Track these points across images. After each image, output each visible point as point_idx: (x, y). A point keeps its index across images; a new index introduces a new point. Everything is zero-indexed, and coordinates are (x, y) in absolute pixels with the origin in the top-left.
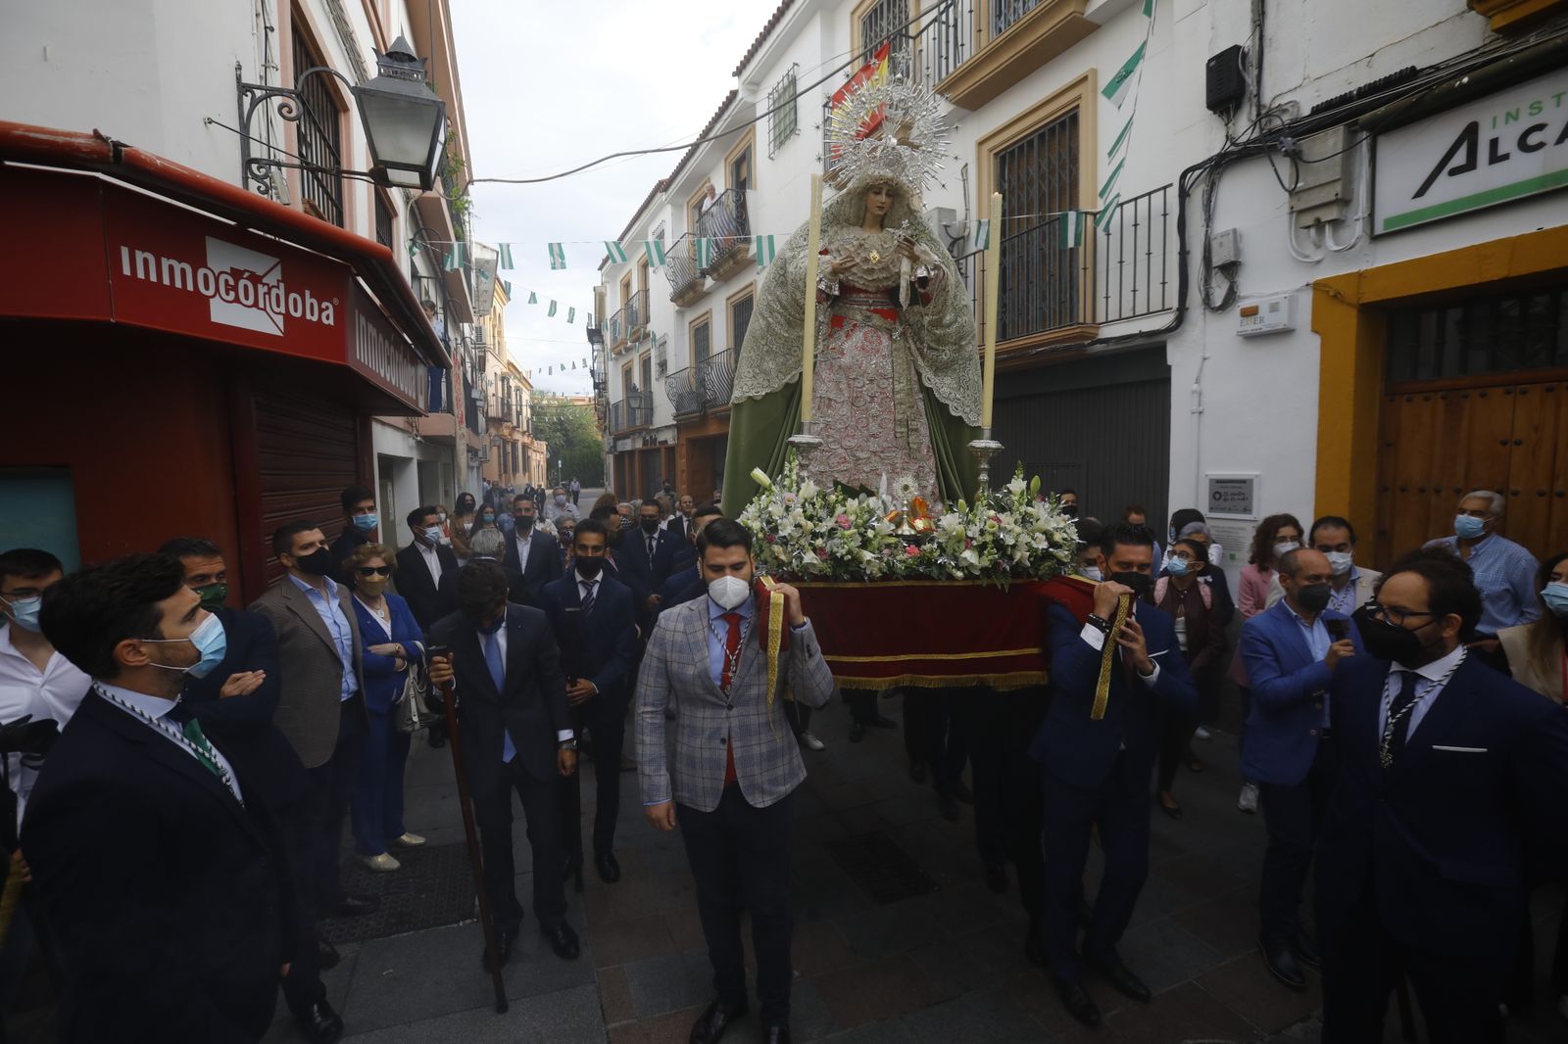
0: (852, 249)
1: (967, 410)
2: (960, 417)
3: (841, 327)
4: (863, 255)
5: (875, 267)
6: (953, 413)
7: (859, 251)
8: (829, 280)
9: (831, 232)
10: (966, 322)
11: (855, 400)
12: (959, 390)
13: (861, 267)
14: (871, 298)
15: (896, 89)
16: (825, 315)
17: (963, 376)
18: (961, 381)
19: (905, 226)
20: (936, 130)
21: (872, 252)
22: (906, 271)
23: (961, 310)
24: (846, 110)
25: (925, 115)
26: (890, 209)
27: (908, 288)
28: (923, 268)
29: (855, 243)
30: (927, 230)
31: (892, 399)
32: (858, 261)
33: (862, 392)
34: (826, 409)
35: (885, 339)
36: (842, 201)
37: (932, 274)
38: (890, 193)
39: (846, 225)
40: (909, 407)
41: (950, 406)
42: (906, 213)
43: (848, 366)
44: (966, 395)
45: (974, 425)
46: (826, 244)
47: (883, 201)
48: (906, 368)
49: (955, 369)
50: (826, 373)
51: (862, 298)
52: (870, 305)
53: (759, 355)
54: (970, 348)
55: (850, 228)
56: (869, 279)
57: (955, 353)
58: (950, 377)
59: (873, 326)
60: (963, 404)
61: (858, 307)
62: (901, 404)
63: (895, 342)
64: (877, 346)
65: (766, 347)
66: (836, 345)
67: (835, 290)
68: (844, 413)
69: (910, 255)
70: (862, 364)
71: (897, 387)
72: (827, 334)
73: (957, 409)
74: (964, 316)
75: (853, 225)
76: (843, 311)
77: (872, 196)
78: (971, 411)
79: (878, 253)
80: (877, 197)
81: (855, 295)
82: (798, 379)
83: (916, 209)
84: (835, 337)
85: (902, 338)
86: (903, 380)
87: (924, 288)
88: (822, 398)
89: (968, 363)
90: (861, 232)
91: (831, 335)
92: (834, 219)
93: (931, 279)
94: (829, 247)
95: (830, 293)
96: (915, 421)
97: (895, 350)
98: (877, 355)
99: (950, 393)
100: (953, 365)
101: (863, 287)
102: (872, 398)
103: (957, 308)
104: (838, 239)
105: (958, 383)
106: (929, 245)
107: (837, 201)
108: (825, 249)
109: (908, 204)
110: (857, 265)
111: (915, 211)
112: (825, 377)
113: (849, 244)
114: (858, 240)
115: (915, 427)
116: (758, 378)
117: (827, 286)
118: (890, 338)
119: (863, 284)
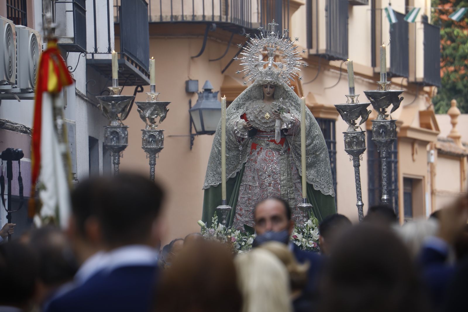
0: (257, 113)
1: (323, 187)
2: (319, 190)
3: (256, 149)
4: (262, 116)
5: (268, 121)
6: (315, 189)
7: (260, 114)
8: (242, 132)
9: (247, 104)
10: (317, 143)
11: (261, 185)
12: (318, 177)
13: (261, 121)
14: (269, 135)
15: (272, 39)
16: (249, 143)
17: (319, 169)
18: (319, 172)
19: (281, 101)
20: (294, 54)
21: (266, 114)
22: (277, 126)
23: (315, 137)
24: (249, 50)
25: (287, 48)
26: (275, 92)
27: (279, 133)
28: (285, 124)
29: (258, 110)
30: (295, 99)
31: (279, 184)
32: (259, 118)
33: (264, 182)
34: (248, 190)
35: (276, 154)
36: (251, 90)
37: (290, 126)
38: (272, 87)
39: (255, 99)
40: (289, 187)
41: (314, 185)
42: (283, 92)
43: (258, 169)
44: (321, 179)
45: (327, 194)
46: (245, 110)
47: (269, 91)
48: (287, 168)
49: (316, 166)
50: (249, 172)
51: (265, 135)
52: (269, 138)
53: (215, 165)
54: (322, 155)
55: (258, 101)
56: (266, 127)
57: (314, 159)
58: (314, 170)
59: (270, 148)
60: (320, 184)
61: (263, 139)
62: (284, 186)
63: (281, 155)
64: (272, 158)
65: (218, 161)
66: (253, 158)
67: (245, 136)
68: (257, 192)
69: (279, 118)
70: (265, 167)
71: (282, 178)
72: (249, 153)
73: (317, 187)
74: (317, 140)
75: (259, 99)
76: (257, 141)
77: (264, 88)
78: (325, 187)
79: (269, 114)
80: (266, 89)
81: (261, 133)
82: (236, 175)
83: (289, 90)
84: (253, 154)
85: (286, 153)
86: (286, 174)
87: (287, 133)
88: (247, 185)
89: (321, 163)
90: (262, 103)
91: (251, 153)
92: (248, 98)
93: (290, 129)
94: (247, 112)
95: (243, 137)
96: (293, 194)
97: (282, 159)
98: (272, 163)
99: (313, 179)
100: (314, 164)
101: (264, 130)
102: (270, 184)
103: (312, 136)
104: (251, 107)
105: (317, 173)
106: (296, 107)
107: (249, 90)
108: (245, 113)
109: (284, 89)
110: (259, 120)
111: (288, 91)
112: (248, 174)
113: (255, 110)
114: (261, 108)
115: (293, 197)
116: (215, 176)
117: (241, 134)
118: (279, 154)
119: (264, 129)
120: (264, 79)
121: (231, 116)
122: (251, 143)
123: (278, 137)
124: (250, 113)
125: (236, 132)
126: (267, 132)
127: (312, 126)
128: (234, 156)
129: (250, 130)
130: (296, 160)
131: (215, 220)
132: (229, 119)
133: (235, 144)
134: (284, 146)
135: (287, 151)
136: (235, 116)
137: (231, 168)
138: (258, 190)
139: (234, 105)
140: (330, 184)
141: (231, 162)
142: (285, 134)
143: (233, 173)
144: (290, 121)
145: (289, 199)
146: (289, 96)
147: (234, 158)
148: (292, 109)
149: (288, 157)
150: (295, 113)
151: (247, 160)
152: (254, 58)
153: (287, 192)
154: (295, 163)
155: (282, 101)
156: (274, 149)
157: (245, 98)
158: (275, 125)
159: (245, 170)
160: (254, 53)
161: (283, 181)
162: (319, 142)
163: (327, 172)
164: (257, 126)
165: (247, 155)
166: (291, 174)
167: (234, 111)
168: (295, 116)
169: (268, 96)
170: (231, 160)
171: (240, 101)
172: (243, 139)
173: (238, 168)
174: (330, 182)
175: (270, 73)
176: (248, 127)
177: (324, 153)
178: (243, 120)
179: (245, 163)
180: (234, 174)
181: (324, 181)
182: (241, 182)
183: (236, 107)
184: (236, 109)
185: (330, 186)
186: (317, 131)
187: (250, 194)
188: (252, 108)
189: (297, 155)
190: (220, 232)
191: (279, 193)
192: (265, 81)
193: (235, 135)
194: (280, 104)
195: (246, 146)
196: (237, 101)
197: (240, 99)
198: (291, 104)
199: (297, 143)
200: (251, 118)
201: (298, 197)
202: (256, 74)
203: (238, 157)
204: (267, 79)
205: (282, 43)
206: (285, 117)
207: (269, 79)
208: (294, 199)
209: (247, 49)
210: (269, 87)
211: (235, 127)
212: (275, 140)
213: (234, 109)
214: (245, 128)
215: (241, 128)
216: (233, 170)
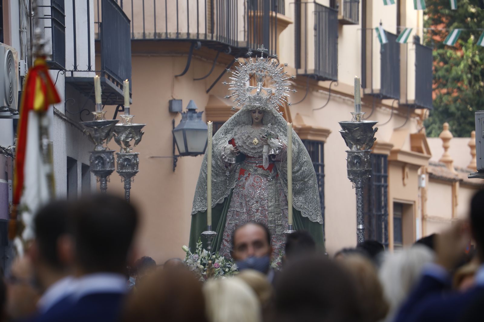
0: (245, 139)
1: (311, 213)
2: (307, 217)
3: (244, 175)
4: (250, 141)
5: (256, 147)
6: (303, 216)
7: (248, 139)
8: (229, 157)
9: (236, 129)
10: (306, 169)
11: (249, 212)
12: (306, 203)
13: (249, 146)
14: (257, 160)
15: (261, 64)
16: (237, 169)
17: (308, 196)
18: (307, 199)
19: (269, 126)
20: (283, 79)
21: (254, 139)
22: (265, 152)
23: (303, 163)
24: (238, 75)
25: (276, 73)
26: (264, 117)
27: (267, 159)
28: (272, 150)
29: (246, 135)
30: (284, 125)
31: (267, 210)
32: (247, 144)
33: (252, 208)
34: (235, 216)
35: (264, 180)
36: (240, 115)
37: (277, 152)
38: (260, 112)
39: (244, 125)
40: (277, 214)
41: (302, 212)
42: (272, 118)
43: (246, 194)
44: (309, 206)
45: (315, 221)
46: (233, 136)
47: (257, 116)
48: (275, 194)
49: (304, 193)
50: (236, 198)
51: (253, 160)
52: (257, 164)
53: (203, 190)
54: (311, 182)
55: (246, 126)
56: (254, 152)
57: (302, 185)
58: (302, 197)
59: (258, 174)
60: (308, 211)
61: (251, 165)
62: (271, 213)
63: (269, 181)
64: (260, 184)
65: (206, 186)
66: (241, 184)
67: (233, 161)
68: (244, 218)
69: (267, 144)
70: (252, 193)
71: (270, 204)
72: (237, 178)
73: (305, 214)
74: (305, 166)
75: (247, 124)
76: (245, 167)
77: (252, 113)
78: (313, 214)
79: (257, 139)
80: (254, 115)
81: (249, 159)
82: (224, 201)
83: (277, 115)
84: (241, 180)
85: (274, 179)
86: (273, 200)
87: (274, 159)
88: (234, 211)
89: (310, 190)
90: (250, 129)
91: (239, 179)
92: (237, 123)
93: (277, 155)
94: (235, 137)
95: (230, 162)
96: (280, 221)
97: (269, 186)
98: (260, 189)
99: (301, 205)
100: (303, 191)
101: (252, 156)
102: (257, 210)
103: (300, 163)
104: (239, 133)
105: (305, 200)
106: (285, 133)
107: (238, 115)
108: (233, 138)
109: (272, 114)
110: (247, 146)
111: (277, 117)
112: (236, 200)
113: (244, 136)
114: (249, 133)
115: (280, 224)
116: (203, 201)
117: (228, 160)
118: (267, 180)
119: (252, 154)
120: (253, 104)
121: (219, 141)
122: (239, 168)
123: (266, 162)
124: (239, 139)
125: (224, 157)
126: (255, 158)
127: (301, 152)
128: (221, 181)
129: (237, 155)
130: (284, 186)
131: (199, 246)
132: (217, 144)
133: (223, 170)
134: (273, 172)
135: (276, 177)
136: (223, 141)
137: (219, 193)
138: (246, 216)
139: (223, 130)
140: (318, 211)
141: (219, 187)
142: (273, 159)
143: (221, 198)
144: (278, 147)
145: (276, 225)
146: (277, 122)
147: (222, 183)
148: (280, 134)
149: (276, 183)
150: (284, 139)
151: (235, 185)
152: (243, 83)
153: (274, 219)
154: (283, 189)
155: (271, 127)
156: (262, 175)
157: (234, 123)
158: (262, 151)
159: (233, 196)
160: (242, 78)
161: (270, 207)
162: (307, 168)
163: (315, 198)
164: (245, 152)
165: (235, 180)
166: (279, 200)
167: (222, 136)
168: (284, 142)
169: (257, 121)
170: (219, 186)
171: (229, 126)
172: (230, 164)
173: (226, 194)
174: (318, 209)
175: (259, 98)
176: (235, 153)
177: (312, 179)
178: (231, 145)
179: (233, 189)
180: (221, 200)
181: (312, 208)
182: (229, 208)
183: (224, 132)
184: (224, 133)
185: (318, 213)
186: (305, 157)
187: (237, 220)
188: (241, 133)
189: (285, 182)
190: (204, 257)
191: (267, 220)
192: (254, 106)
193: (223, 160)
194: (268, 129)
195: (234, 172)
196: (225, 126)
197: (228, 124)
198: (280, 129)
199: (285, 169)
200: (239, 143)
201: (285, 223)
202: (244, 99)
203: (226, 183)
204: (255, 104)
205: (272, 68)
206: (272, 143)
207: (257, 104)
208: (281, 225)
209: (236, 74)
210: (257, 113)
211: (223, 152)
212: (263, 166)
213: (223, 134)
214: (232, 153)
215: (228, 153)
216: (221, 195)
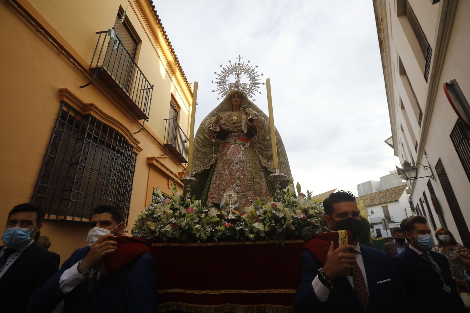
0: (227, 117)
3: (226, 146)
4: (231, 118)
5: (236, 122)
7: (229, 117)
11: (230, 172)
13: (230, 122)
14: (236, 134)
21: (234, 117)
22: (244, 118)
27: (245, 124)
28: (250, 116)
30: (257, 108)
31: (246, 170)
32: (229, 120)
33: (233, 169)
34: (219, 177)
35: (243, 148)
38: (239, 97)
40: (254, 173)
43: (228, 159)
44: (281, 168)
45: (287, 180)
47: (236, 100)
50: (220, 164)
51: (233, 134)
52: (236, 137)
56: (234, 126)
59: (238, 143)
61: (232, 138)
62: (250, 172)
63: (247, 148)
64: (239, 151)
65: (196, 156)
66: (224, 153)
67: (217, 129)
68: (226, 178)
69: (245, 113)
70: (233, 158)
71: (248, 165)
76: (227, 141)
79: (237, 117)
81: (230, 134)
85: (250, 147)
86: (251, 163)
87: (252, 124)
88: (218, 173)
89: (281, 154)
91: (222, 150)
93: (254, 119)
96: (257, 179)
97: (247, 152)
98: (239, 155)
102: (237, 170)
114: (230, 114)
115: (258, 181)
117: (213, 128)
118: (245, 148)
119: (232, 129)
122: (222, 143)
123: (245, 127)
125: (210, 126)
126: (235, 132)
128: (208, 151)
130: (258, 154)
134: (249, 143)
137: (206, 161)
138: (227, 176)
141: (206, 156)
143: (207, 165)
144: (255, 114)
145: (255, 183)
151: (219, 155)
153: (253, 177)
156: (241, 144)
159: (217, 163)
161: (249, 167)
166: (255, 163)
170: (206, 155)
173: (212, 162)
174: (289, 170)
179: (218, 158)
181: (284, 169)
185: (289, 173)
187: (220, 180)
191: (246, 178)
193: (209, 130)
201: (262, 182)
203: (212, 153)
206: (250, 110)
208: (259, 183)
210: (236, 97)
215: (213, 122)
216: (207, 162)
